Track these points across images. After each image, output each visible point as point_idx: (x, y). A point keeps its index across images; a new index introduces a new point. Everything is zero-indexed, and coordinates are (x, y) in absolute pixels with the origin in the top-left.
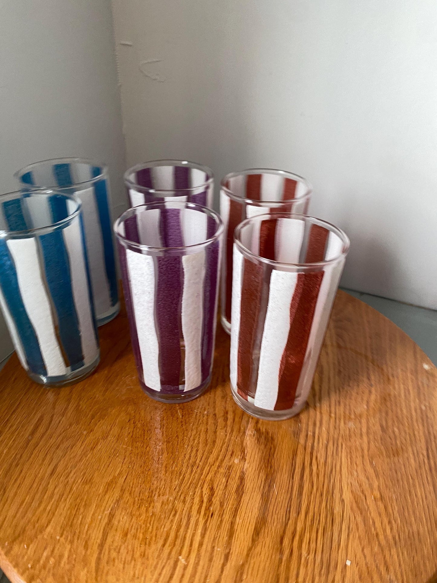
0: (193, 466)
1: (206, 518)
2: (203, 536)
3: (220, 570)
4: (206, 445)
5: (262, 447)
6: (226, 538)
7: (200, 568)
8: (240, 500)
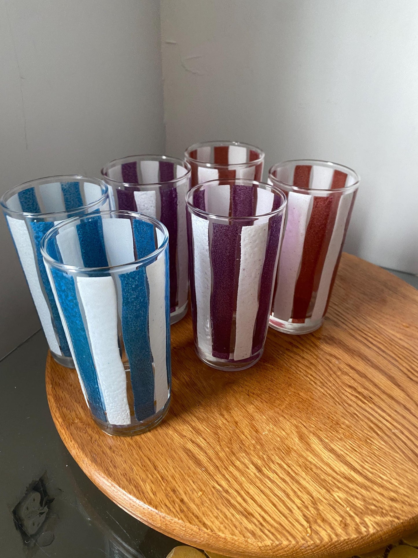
0: (324, 385)
1: (371, 402)
2: (384, 411)
3: (414, 417)
4: (310, 368)
5: (335, 345)
6: (393, 402)
7: (407, 426)
8: (369, 378)
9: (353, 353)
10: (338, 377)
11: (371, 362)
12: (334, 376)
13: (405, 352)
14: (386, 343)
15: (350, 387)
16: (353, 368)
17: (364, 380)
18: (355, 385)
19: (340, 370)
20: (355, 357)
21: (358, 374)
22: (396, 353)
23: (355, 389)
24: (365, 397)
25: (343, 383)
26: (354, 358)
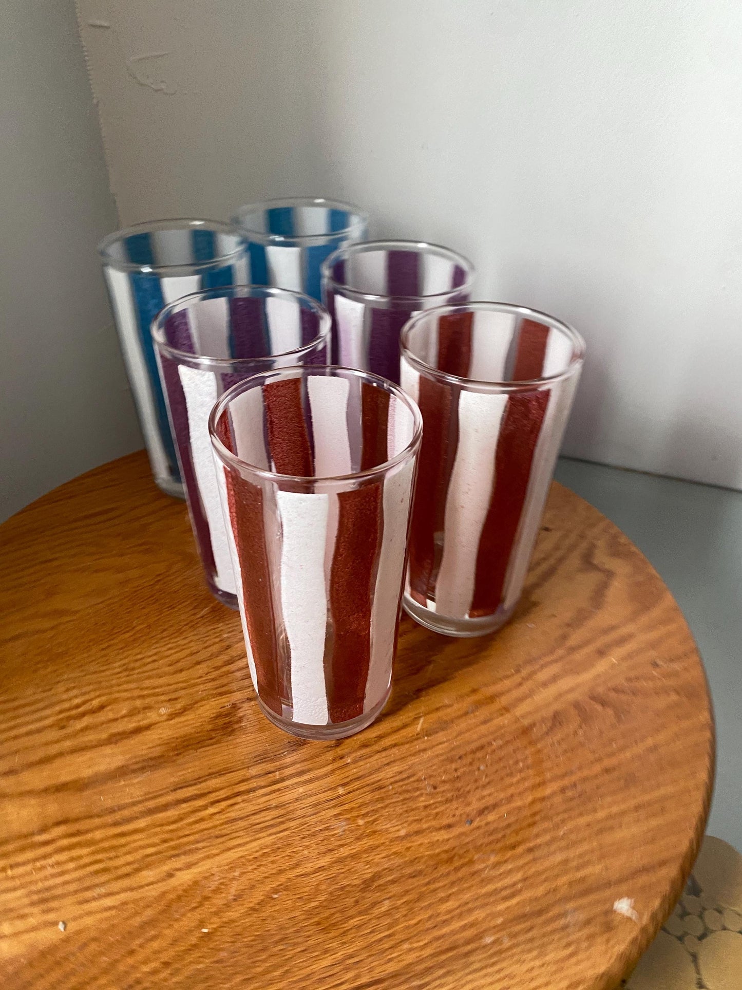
5: (208, 727)
9: (175, 749)
10: (133, 698)
11: (134, 771)
12: (136, 693)
13: (129, 858)
14: (172, 831)
15: (102, 707)
16: (138, 731)
17: (104, 736)
18: (102, 717)
19: (145, 708)
20: (163, 748)
21: (119, 734)
22: (136, 837)
23: (93, 712)
24: (69, 718)
25: (116, 701)
26: (159, 745)
